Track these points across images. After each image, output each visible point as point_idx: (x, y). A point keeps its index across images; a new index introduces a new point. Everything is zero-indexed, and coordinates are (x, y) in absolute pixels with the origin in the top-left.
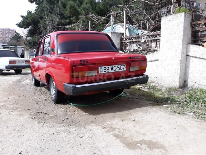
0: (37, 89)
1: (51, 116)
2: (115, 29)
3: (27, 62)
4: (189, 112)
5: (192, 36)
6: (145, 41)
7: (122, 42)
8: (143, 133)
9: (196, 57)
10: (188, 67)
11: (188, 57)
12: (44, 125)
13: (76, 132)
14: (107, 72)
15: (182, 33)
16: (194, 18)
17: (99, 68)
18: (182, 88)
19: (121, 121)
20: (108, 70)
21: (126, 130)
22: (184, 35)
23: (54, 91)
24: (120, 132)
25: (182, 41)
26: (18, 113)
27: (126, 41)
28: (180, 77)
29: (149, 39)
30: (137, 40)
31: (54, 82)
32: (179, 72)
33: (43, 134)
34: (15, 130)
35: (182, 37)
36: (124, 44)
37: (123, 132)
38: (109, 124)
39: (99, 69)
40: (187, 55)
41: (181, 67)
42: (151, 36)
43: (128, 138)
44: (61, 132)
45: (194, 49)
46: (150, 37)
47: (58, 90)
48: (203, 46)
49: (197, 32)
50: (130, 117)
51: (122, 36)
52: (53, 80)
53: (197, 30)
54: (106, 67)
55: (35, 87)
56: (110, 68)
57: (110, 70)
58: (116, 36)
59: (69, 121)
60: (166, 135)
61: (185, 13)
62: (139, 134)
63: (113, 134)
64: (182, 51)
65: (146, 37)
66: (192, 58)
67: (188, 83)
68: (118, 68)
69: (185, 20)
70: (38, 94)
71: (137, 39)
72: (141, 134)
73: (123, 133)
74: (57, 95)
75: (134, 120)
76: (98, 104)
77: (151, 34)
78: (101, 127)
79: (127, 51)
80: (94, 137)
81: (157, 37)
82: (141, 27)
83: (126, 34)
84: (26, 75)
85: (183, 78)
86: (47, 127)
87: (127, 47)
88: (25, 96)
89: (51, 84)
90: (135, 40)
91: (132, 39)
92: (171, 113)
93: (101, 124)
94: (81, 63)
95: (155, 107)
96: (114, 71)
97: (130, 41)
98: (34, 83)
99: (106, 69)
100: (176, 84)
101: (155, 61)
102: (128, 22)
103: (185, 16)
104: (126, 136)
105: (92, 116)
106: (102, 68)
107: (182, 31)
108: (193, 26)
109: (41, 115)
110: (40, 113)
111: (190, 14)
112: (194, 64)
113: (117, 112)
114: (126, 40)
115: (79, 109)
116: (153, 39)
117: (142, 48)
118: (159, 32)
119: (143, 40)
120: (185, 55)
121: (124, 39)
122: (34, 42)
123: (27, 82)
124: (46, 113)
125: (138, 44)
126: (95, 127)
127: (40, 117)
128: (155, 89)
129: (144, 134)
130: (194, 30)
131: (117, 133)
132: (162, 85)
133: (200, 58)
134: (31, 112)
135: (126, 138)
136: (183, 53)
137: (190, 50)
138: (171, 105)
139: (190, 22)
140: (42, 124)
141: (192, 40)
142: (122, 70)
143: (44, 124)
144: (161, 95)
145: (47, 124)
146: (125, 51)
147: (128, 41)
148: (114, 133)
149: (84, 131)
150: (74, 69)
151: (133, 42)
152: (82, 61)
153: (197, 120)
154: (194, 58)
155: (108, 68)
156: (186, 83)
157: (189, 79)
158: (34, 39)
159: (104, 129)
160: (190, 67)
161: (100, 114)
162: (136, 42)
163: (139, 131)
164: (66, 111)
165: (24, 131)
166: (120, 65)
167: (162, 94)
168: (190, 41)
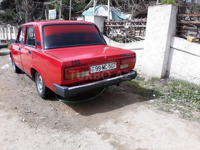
0: (19, 77)
1: (42, 118)
2: (98, 11)
3: (4, 42)
4: (175, 110)
5: (177, 28)
6: (129, 27)
7: (105, 26)
8: (137, 139)
9: (179, 50)
10: (171, 58)
11: (172, 48)
12: (37, 131)
13: (71, 140)
14: (98, 71)
15: (168, 26)
16: (180, 10)
17: (91, 67)
18: (164, 78)
19: (114, 124)
20: (100, 69)
21: (120, 135)
22: (170, 27)
23: (42, 86)
24: (116, 139)
25: (167, 34)
26: (5, 114)
27: (110, 26)
28: (163, 68)
29: (133, 26)
30: (121, 26)
31: (40, 77)
32: (162, 63)
33: (38, 145)
34: (7, 140)
35: (167, 29)
36: (107, 28)
37: (119, 138)
38: (103, 129)
39: (91, 69)
40: (171, 47)
41: (164, 58)
42: (135, 22)
43: (125, 146)
44: (56, 141)
45: (178, 42)
46: (135, 24)
47: (46, 86)
48: (186, 39)
49: (182, 25)
50: (122, 117)
51: (105, 19)
52: (39, 74)
53: (182, 22)
54: (98, 66)
55: (16, 74)
56: (101, 67)
57: (102, 69)
58: (99, 19)
59: (61, 124)
60: (160, 142)
61: (173, 5)
62: (134, 141)
63: (109, 142)
64: (167, 43)
65: (130, 23)
66: (175, 50)
67: (169, 73)
68: (109, 66)
69: (171, 12)
70: (22, 85)
71: (121, 24)
72: (137, 141)
73: (119, 140)
74: (45, 91)
75: (127, 122)
76: (88, 100)
77: (136, 21)
78: (96, 132)
79: (110, 36)
80: (91, 147)
81: (141, 25)
82: (123, 10)
83: (109, 18)
84: (3, 56)
85: (165, 69)
86: (40, 133)
87: (110, 32)
88: (8, 89)
89: (37, 78)
90: (119, 26)
91: (116, 24)
92: (159, 111)
93: (95, 128)
94: (73, 64)
95: (142, 103)
96: (105, 70)
97: (114, 26)
98: (15, 69)
99: (97, 69)
100: (159, 74)
101: (139, 49)
102: (112, 4)
103: (172, 7)
104: (122, 143)
105: (84, 117)
106: (93, 67)
107: (168, 23)
108: (178, 19)
109: (31, 117)
110: (29, 112)
111: (177, 6)
112: (176, 56)
113: (109, 111)
114: (110, 24)
115: (70, 108)
116: (137, 26)
117: (126, 34)
118: (144, 19)
119: (127, 27)
120: (169, 47)
121: (108, 23)
122: (7, 16)
123: (6, 67)
124: (36, 113)
125: (122, 30)
126: (90, 132)
127: (31, 119)
128: (138, 77)
129: (139, 141)
130: (179, 22)
131: (113, 140)
132: (145, 73)
133: (183, 51)
134: (19, 111)
135: (123, 146)
136: (167, 45)
137: (174, 42)
138: (157, 100)
139: (176, 14)
140: (34, 129)
141: (176, 32)
142: (113, 68)
143: (37, 129)
144: (144, 86)
145: (39, 130)
146: (108, 36)
147: (112, 25)
148: (110, 140)
149: (80, 138)
150: (66, 71)
151: (117, 27)
152: (74, 62)
153: (183, 120)
154: (177, 51)
155: (99, 67)
156: (168, 73)
157: (171, 70)
158: (7, 13)
159: (99, 135)
160: (173, 59)
161: (92, 114)
162: (120, 27)
163: (134, 136)
164: (57, 110)
165: (17, 141)
166: (111, 63)
167: (145, 84)
168: (174, 33)
